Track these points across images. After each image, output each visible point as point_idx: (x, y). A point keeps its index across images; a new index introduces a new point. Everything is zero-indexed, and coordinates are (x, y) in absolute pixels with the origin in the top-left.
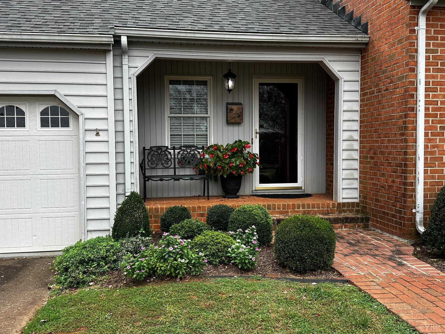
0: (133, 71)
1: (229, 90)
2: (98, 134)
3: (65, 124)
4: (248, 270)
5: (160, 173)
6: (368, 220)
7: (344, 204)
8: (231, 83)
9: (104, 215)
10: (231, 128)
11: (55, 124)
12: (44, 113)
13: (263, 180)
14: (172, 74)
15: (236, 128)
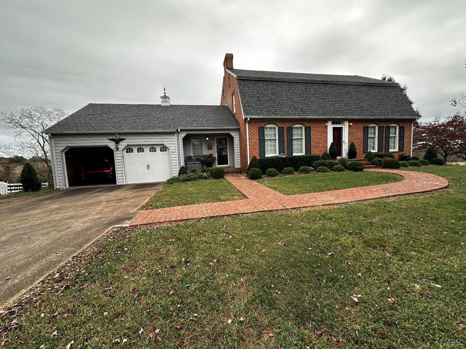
0: (182, 137)
1: (207, 141)
2: (174, 153)
3: (166, 151)
4: (206, 179)
5: (190, 163)
6: (241, 171)
7: (237, 168)
8: (207, 139)
9: (176, 172)
10: (209, 150)
11: (163, 151)
12: (161, 148)
13: (218, 164)
14: (192, 137)
15: (210, 150)
